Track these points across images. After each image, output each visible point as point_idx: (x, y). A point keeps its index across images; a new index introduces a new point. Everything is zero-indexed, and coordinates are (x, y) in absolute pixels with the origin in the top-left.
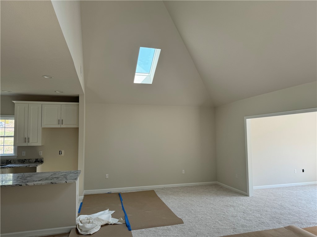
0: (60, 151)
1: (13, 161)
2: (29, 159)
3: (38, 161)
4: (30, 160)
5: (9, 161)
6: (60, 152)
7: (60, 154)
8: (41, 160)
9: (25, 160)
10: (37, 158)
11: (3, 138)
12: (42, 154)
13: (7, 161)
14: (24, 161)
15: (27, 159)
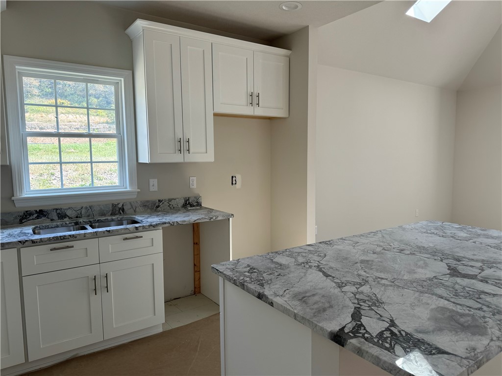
0: (232, 177)
1: (130, 207)
2: (170, 200)
3: (189, 203)
4: (173, 203)
5: (120, 206)
6: (234, 179)
7: (232, 184)
8: (195, 200)
9: (160, 201)
10: (187, 196)
11: (87, 139)
12: (195, 186)
13: (114, 206)
14: (157, 204)
15: (165, 200)
